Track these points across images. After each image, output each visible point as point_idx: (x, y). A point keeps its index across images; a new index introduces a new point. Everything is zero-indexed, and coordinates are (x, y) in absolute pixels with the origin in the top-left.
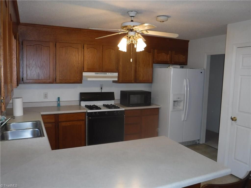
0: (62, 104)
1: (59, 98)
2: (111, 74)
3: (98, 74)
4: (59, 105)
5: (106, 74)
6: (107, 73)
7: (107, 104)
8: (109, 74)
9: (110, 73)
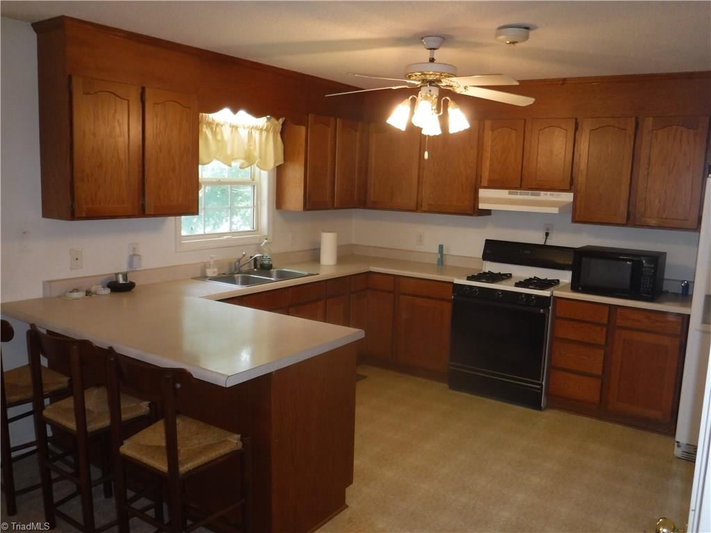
0: (449, 262)
1: (441, 247)
2: (553, 195)
3: (517, 194)
4: (441, 261)
5: (539, 195)
6: (542, 193)
7: (544, 278)
8: (546, 195)
9: (549, 193)
